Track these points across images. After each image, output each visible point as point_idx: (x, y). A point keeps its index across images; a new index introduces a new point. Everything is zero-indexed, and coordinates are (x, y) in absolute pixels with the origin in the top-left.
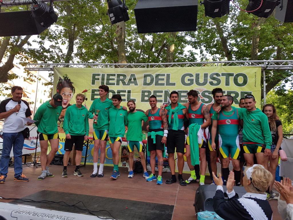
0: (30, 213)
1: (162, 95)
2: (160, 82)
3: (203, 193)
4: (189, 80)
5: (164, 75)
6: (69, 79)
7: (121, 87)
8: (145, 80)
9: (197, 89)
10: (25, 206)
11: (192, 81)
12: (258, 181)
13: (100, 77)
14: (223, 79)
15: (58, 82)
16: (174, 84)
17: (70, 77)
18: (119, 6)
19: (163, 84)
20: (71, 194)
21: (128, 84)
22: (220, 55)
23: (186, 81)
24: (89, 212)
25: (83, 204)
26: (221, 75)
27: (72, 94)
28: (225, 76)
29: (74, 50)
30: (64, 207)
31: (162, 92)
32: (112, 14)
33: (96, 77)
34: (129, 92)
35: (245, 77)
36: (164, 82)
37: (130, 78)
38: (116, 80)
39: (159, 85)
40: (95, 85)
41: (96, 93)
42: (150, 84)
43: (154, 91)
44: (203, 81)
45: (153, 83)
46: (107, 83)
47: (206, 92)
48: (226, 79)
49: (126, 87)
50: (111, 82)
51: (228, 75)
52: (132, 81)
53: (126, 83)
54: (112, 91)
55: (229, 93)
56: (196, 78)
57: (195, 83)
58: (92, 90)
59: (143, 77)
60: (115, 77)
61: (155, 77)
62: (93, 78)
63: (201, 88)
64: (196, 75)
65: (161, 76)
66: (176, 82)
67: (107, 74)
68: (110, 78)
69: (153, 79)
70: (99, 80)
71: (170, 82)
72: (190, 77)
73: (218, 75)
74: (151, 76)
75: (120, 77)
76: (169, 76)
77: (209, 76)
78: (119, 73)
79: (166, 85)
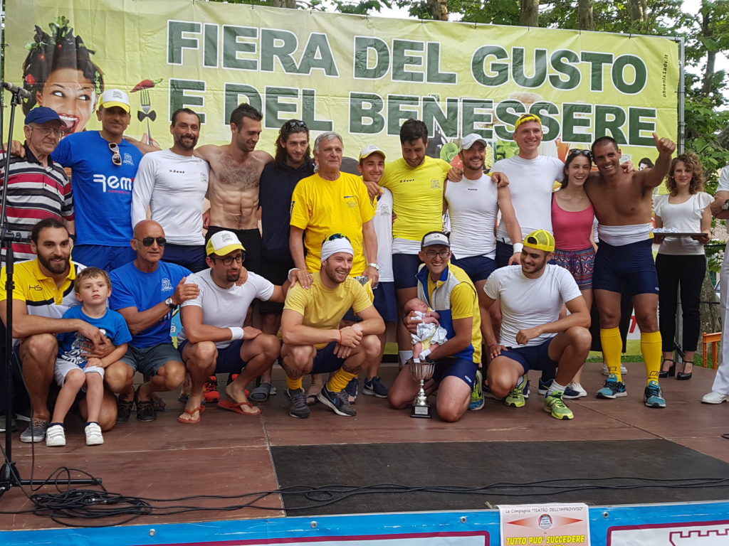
2: (408, 68)
4: (494, 66)
5: (419, 46)
7: (278, 77)
9: (518, 97)
13: (199, 36)
15: (29, 46)
16: (451, 79)
19: (418, 77)
21: (305, 68)
23: (488, 71)
27: (93, 95)
28: (591, 63)
33: (186, 35)
35: (640, 67)
36: (422, 69)
37: (308, 48)
38: (258, 50)
39: (406, 80)
40: (180, 63)
41: (187, 93)
42: (377, 72)
43: (390, 98)
44: (532, 73)
45: (387, 69)
46: (228, 59)
47: (542, 108)
48: (594, 70)
49: (299, 80)
50: (240, 55)
51: (597, 61)
52: (315, 58)
53: (298, 67)
54: (249, 89)
55: (601, 112)
56: (513, 62)
57: (511, 79)
58: (172, 81)
59: (352, 47)
60: (255, 41)
61: (391, 52)
62: (171, 40)
63: (529, 93)
64: (514, 53)
65: (412, 49)
66: (457, 72)
67: (225, 27)
68: (237, 42)
69: (387, 57)
70: (196, 47)
71: (442, 70)
72: (498, 58)
73: (573, 59)
74: (381, 47)
75: (275, 40)
76: (435, 51)
77: (549, 58)
78: (266, 26)
79: (428, 81)
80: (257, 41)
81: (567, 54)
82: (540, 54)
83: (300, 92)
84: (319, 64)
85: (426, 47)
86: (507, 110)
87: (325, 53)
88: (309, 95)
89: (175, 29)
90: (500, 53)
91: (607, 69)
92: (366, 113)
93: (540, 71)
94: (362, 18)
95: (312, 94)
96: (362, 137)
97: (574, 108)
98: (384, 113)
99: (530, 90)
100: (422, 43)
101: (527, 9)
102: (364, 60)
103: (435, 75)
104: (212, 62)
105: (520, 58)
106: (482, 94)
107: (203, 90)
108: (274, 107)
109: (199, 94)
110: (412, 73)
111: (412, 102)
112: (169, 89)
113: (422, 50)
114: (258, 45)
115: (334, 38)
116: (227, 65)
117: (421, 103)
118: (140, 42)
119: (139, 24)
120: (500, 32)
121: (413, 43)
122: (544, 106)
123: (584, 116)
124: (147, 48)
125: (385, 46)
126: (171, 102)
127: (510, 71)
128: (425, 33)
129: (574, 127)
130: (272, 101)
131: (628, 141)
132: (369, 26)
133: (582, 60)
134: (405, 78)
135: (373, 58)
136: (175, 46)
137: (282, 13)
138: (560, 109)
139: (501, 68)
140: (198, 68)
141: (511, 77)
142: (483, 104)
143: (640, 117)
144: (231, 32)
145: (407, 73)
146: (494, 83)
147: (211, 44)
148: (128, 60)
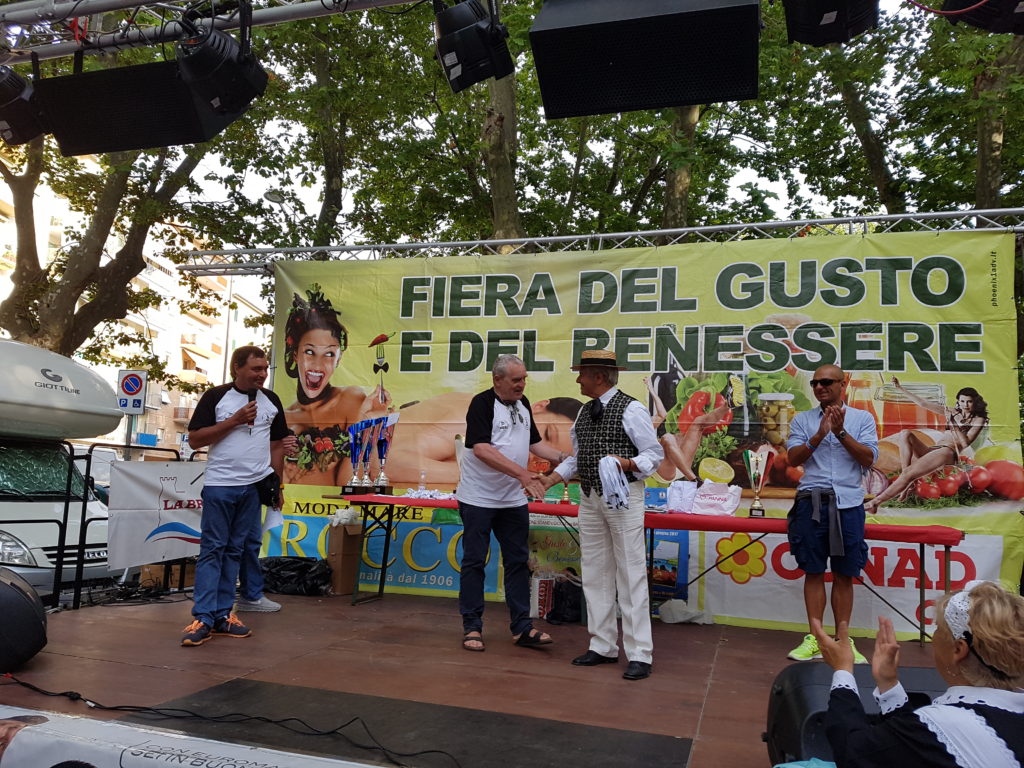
0: (182, 758)
1: (647, 346)
2: (639, 298)
3: (798, 693)
4: (745, 287)
5: (652, 273)
6: (325, 300)
7: (501, 321)
8: (586, 295)
9: (778, 320)
10: (168, 734)
11: (756, 291)
12: (994, 640)
13: (429, 290)
14: (872, 280)
15: (289, 311)
16: (690, 305)
17: (330, 293)
18: (478, 27)
19: (651, 307)
20: (328, 693)
21: (527, 311)
22: (859, 199)
23: (737, 292)
24: (387, 756)
25: (366, 727)
26: (864, 266)
27: (338, 352)
28: (880, 271)
29: (343, 203)
30: (302, 737)
31: (646, 333)
32: (453, 55)
33: (417, 290)
34: (530, 337)
35: (954, 271)
36: (656, 297)
37: (531, 289)
38: (482, 296)
39: (636, 311)
40: (412, 316)
41: (416, 344)
42: (604, 306)
43: (618, 332)
44: (797, 290)
45: (615, 301)
46: (453, 308)
47: (812, 331)
48: (884, 279)
49: (520, 322)
50: (465, 303)
51: (890, 267)
52: (538, 298)
53: (520, 308)
54: (472, 335)
55: (897, 331)
56: (771, 279)
58: (404, 335)
61: (619, 284)
62: (404, 296)
63: (792, 314)
64: (771, 269)
65: (643, 277)
66: (698, 297)
67: (453, 278)
68: (463, 290)
69: (614, 289)
70: (426, 299)
71: (679, 296)
72: (750, 277)
73: (854, 268)
74: (607, 279)
75: (499, 285)
76: (671, 276)
77: (819, 271)
78: (492, 272)
79: (662, 309)
80: (481, 289)
82: (808, 269)
83: (522, 335)
84: (540, 304)
85: (660, 273)
87: (549, 292)
89: (409, 284)
90: (753, 270)
93: (808, 287)
95: (534, 334)
99: (792, 311)
100: (655, 270)
102: (589, 295)
103: (669, 302)
104: (441, 313)
105: (780, 274)
107: (430, 339)
109: (427, 343)
110: (642, 303)
112: (401, 341)
113: (657, 277)
114: (483, 291)
116: (452, 313)
117: (654, 335)
121: (645, 271)
122: (814, 328)
123: (872, 337)
124: (384, 305)
125: (614, 279)
126: (402, 353)
127: (767, 291)
128: (659, 258)
129: (858, 352)
130: (493, 345)
133: (867, 269)
135: (599, 292)
136: (407, 301)
137: (507, 259)
138: (837, 330)
139: (755, 288)
140: (426, 319)
141: (767, 298)
142: (731, 330)
143: (957, 335)
144: (458, 282)
145: (637, 303)
146: (746, 305)
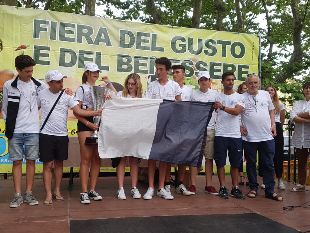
2: (143, 44)
4: (180, 45)
7: (84, 46)
13: (48, 26)
14: (219, 47)
16: (162, 50)
19: (148, 49)
28: (221, 45)
33: (42, 26)
36: (149, 45)
37: (98, 34)
38: (75, 33)
39: (142, 49)
40: (39, 38)
41: (41, 51)
42: (129, 46)
43: (135, 57)
44: (197, 49)
45: (134, 44)
46: (61, 37)
47: (201, 64)
48: (223, 48)
49: (94, 47)
50: (67, 35)
51: (224, 44)
52: (101, 38)
53: (94, 42)
54: (71, 51)
55: (226, 66)
56: (189, 43)
57: (187, 51)
58: (35, 46)
59: (118, 34)
60: (74, 29)
61: (136, 37)
62: (35, 28)
63: (195, 57)
64: (189, 40)
65: (145, 36)
66: (165, 47)
67: (60, 23)
68: (66, 29)
69: (134, 39)
70: (47, 31)
71: (158, 46)
72: (182, 41)
73: (214, 43)
74: (131, 34)
75: (83, 29)
76: (155, 37)
77: (203, 42)
78: (79, 23)
79: (152, 50)
80: (75, 30)
81: (211, 41)
82: (200, 40)
83: (95, 53)
84: (103, 41)
85: (151, 35)
86: (186, 64)
87: (106, 36)
88: (98, 54)
89: (37, 23)
90: (183, 39)
91: (228, 47)
92: (125, 63)
93: (200, 48)
94: (123, 22)
95: (100, 54)
96: (123, 74)
97: (214, 64)
98: (132, 63)
99: (195, 56)
100: (149, 34)
101: (194, 23)
102: (123, 40)
103: (155, 48)
104: (54, 38)
105: (192, 42)
106: (175, 57)
107: (49, 50)
108: (82, 59)
109: (48, 52)
110: (145, 47)
111: (145, 59)
112: (33, 50)
113: (149, 37)
114: (76, 31)
115: (110, 30)
116: (60, 39)
117: (149, 60)
118: (20, 28)
119: (20, 20)
120: (183, 31)
121: (145, 33)
122: (202, 63)
123: (218, 68)
124: (24, 31)
125: (133, 34)
126: (34, 55)
127: (187, 47)
128: (151, 29)
129: (214, 72)
130: (81, 56)
131: (237, 79)
132: (126, 25)
133: (218, 44)
134: (142, 48)
135: (127, 39)
136: (37, 30)
137: (87, 18)
138: (208, 64)
139: (183, 46)
140: (47, 40)
141: (187, 50)
142: (176, 61)
143: (242, 69)
144: (63, 25)
145: (142, 46)
146: (181, 52)
147: (54, 30)
148: (14, 36)
